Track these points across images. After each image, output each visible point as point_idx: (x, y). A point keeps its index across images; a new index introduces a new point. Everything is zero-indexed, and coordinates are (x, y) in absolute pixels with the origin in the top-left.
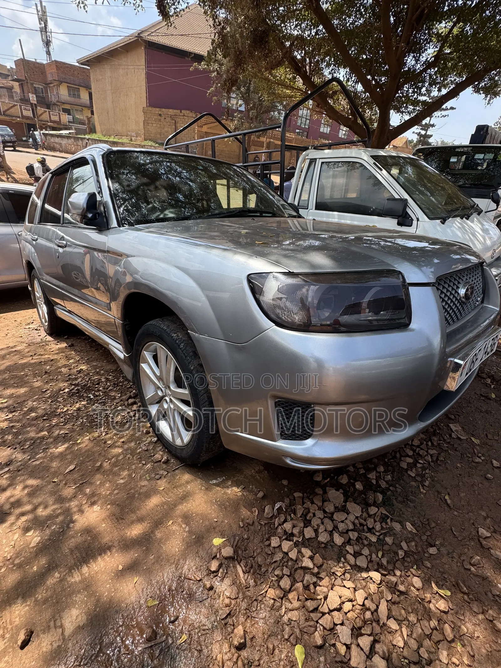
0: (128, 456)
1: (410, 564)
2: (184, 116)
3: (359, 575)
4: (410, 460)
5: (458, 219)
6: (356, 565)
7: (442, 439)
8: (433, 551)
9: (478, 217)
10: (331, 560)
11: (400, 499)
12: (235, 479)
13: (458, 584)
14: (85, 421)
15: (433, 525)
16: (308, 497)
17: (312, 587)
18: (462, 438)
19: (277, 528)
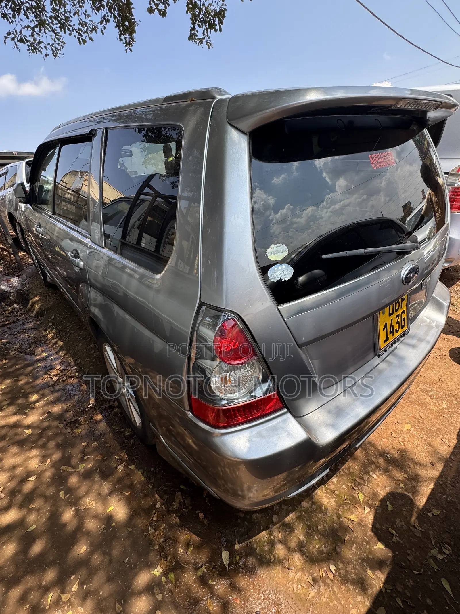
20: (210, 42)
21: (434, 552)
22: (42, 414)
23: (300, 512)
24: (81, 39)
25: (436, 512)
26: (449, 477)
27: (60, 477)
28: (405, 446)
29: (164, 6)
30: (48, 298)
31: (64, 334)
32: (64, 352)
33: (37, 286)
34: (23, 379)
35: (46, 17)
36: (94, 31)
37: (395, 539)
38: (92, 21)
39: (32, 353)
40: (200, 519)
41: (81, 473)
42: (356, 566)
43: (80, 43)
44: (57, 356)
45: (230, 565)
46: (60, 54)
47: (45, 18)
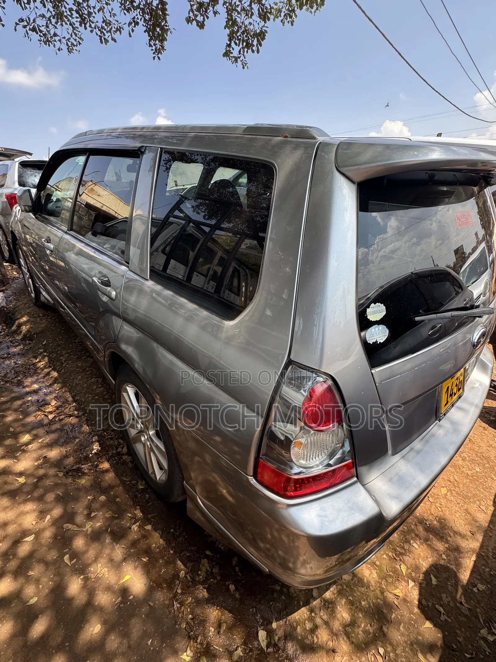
20: (245, 62)
21: (484, 632)
22: (37, 459)
23: (341, 585)
24: (103, 37)
25: (481, 587)
26: (490, 548)
27: (63, 538)
28: (442, 512)
29: (202, 17)
30: (38, 319)
31: (58, 364)
32: (59, 385)
33: (26, 304)
34: (11, 415)
35: (65, 8)
36: (118, 32)
37: (443, 618)
38: (117, 21)
39: (20, 383)
40: (230, 591)
41: (89, 533)
42: (406, 648)
43: (101, 42)
44: (50, 389)
45: (268, 646)
46: (76, 50)
47: (63, 9)
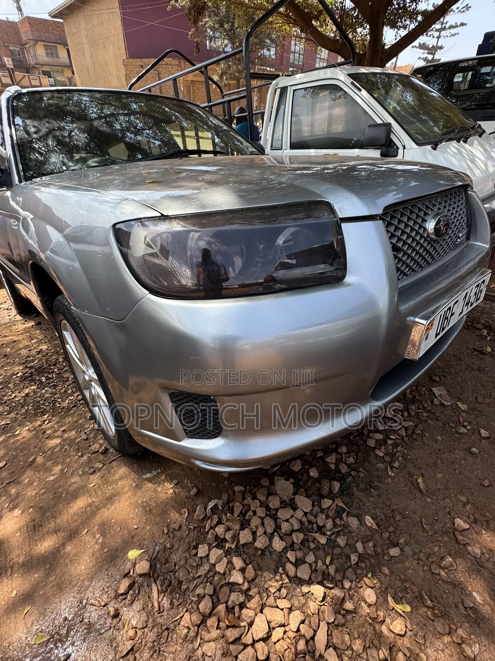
0: (66, 447)
1: (365, 571)
2: (167, 64)
3: (299, 590)
4: (379, 436)
5: (454, 143)
6: (296, 576)
7: (421, 407)
8: (394, 552)
9: (479, 139)
10: (267, 571)
11: (362, 486)
12: (170, 472)
13: (421, 596)
14: (30, 408)
15: (398, 517)
16: (250, 491)
17: (237, 609)
18: (446, 403)
19: (208, 532)
